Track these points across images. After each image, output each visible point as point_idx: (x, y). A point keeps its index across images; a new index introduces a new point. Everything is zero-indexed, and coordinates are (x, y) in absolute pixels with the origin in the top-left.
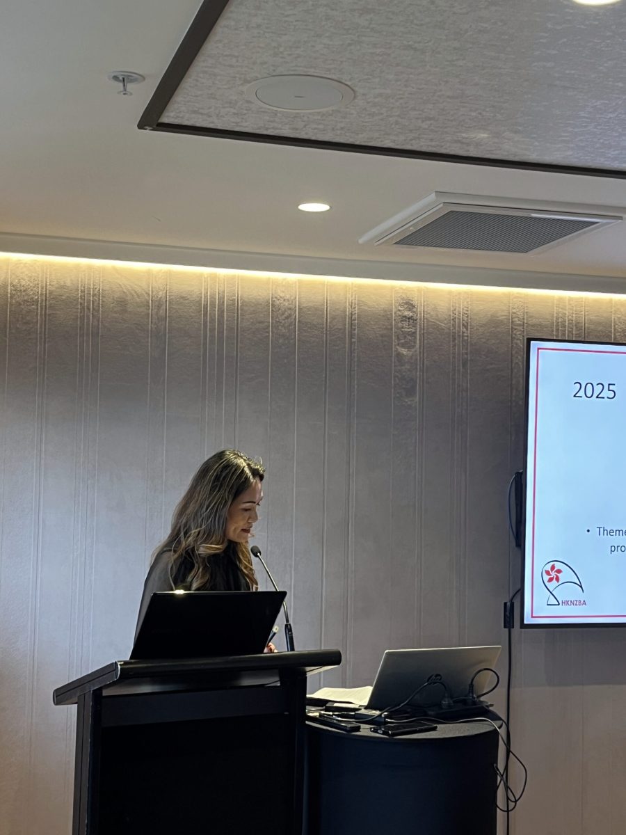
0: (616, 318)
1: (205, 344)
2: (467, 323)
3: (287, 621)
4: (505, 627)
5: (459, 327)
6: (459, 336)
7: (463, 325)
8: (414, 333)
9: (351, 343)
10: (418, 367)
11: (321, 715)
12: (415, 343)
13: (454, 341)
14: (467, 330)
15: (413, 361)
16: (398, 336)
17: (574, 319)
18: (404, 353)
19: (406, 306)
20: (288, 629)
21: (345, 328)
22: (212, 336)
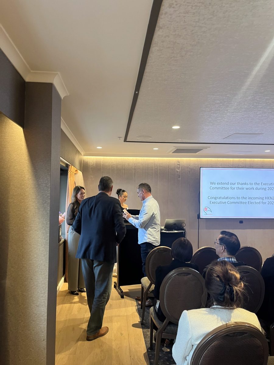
2: (190, 165)
4: (198, 219)
6: (188, 167)
8: (180, 167)
10: (181, 173)
16: (177, 168)
17: (210, 163)
19: (178, 162)
21: (167, 167)
22: (144, 169)
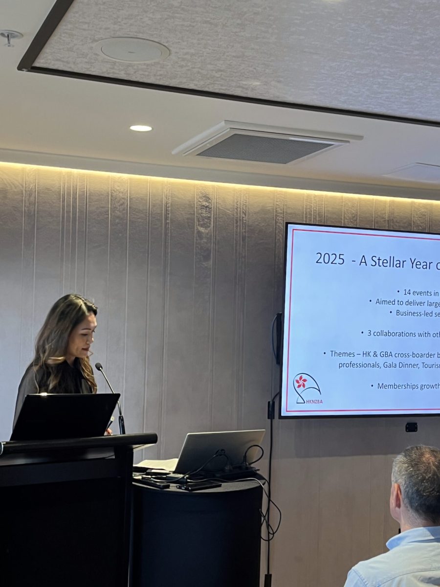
0: (345, 210)
1: (63, 221)
2: (246, 211)
3: (121, 414)
4: (268, 418)
5: (240, 214)
6: (240, 220)
7: (243, 212)
8: (209, 217)
9: (166, 223)
10: (212, 241)
11: (143, 478)
12: (210, 224)
13: (237, 223)
14: (246, 215)
15: (209, 236)
16: (198, 219)
17: (317, 209)
18: (203, 231)
19: (204, 198)
20: (121, 419)
21: (162, 213)
22: (68, 217)
